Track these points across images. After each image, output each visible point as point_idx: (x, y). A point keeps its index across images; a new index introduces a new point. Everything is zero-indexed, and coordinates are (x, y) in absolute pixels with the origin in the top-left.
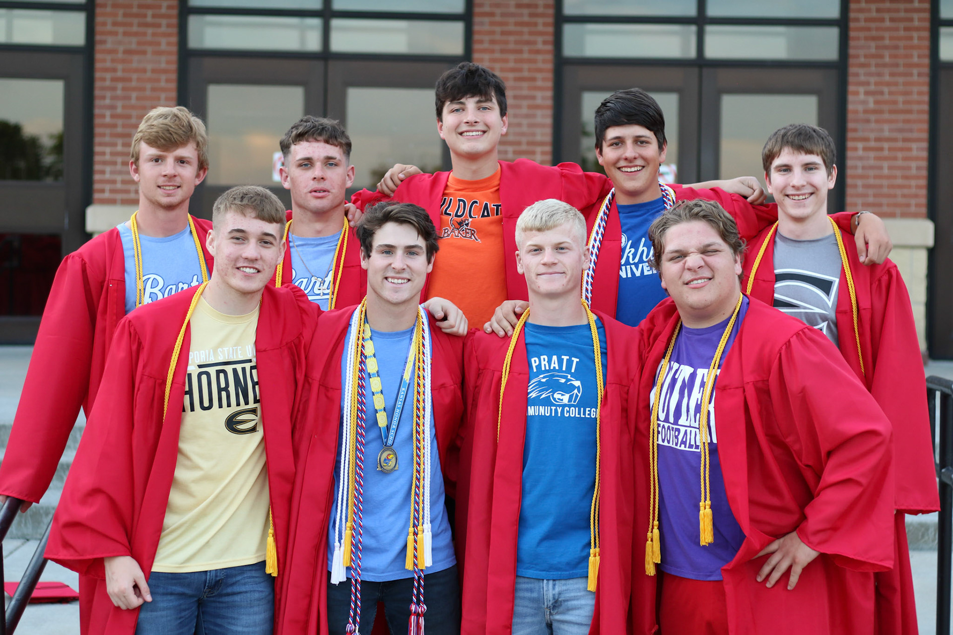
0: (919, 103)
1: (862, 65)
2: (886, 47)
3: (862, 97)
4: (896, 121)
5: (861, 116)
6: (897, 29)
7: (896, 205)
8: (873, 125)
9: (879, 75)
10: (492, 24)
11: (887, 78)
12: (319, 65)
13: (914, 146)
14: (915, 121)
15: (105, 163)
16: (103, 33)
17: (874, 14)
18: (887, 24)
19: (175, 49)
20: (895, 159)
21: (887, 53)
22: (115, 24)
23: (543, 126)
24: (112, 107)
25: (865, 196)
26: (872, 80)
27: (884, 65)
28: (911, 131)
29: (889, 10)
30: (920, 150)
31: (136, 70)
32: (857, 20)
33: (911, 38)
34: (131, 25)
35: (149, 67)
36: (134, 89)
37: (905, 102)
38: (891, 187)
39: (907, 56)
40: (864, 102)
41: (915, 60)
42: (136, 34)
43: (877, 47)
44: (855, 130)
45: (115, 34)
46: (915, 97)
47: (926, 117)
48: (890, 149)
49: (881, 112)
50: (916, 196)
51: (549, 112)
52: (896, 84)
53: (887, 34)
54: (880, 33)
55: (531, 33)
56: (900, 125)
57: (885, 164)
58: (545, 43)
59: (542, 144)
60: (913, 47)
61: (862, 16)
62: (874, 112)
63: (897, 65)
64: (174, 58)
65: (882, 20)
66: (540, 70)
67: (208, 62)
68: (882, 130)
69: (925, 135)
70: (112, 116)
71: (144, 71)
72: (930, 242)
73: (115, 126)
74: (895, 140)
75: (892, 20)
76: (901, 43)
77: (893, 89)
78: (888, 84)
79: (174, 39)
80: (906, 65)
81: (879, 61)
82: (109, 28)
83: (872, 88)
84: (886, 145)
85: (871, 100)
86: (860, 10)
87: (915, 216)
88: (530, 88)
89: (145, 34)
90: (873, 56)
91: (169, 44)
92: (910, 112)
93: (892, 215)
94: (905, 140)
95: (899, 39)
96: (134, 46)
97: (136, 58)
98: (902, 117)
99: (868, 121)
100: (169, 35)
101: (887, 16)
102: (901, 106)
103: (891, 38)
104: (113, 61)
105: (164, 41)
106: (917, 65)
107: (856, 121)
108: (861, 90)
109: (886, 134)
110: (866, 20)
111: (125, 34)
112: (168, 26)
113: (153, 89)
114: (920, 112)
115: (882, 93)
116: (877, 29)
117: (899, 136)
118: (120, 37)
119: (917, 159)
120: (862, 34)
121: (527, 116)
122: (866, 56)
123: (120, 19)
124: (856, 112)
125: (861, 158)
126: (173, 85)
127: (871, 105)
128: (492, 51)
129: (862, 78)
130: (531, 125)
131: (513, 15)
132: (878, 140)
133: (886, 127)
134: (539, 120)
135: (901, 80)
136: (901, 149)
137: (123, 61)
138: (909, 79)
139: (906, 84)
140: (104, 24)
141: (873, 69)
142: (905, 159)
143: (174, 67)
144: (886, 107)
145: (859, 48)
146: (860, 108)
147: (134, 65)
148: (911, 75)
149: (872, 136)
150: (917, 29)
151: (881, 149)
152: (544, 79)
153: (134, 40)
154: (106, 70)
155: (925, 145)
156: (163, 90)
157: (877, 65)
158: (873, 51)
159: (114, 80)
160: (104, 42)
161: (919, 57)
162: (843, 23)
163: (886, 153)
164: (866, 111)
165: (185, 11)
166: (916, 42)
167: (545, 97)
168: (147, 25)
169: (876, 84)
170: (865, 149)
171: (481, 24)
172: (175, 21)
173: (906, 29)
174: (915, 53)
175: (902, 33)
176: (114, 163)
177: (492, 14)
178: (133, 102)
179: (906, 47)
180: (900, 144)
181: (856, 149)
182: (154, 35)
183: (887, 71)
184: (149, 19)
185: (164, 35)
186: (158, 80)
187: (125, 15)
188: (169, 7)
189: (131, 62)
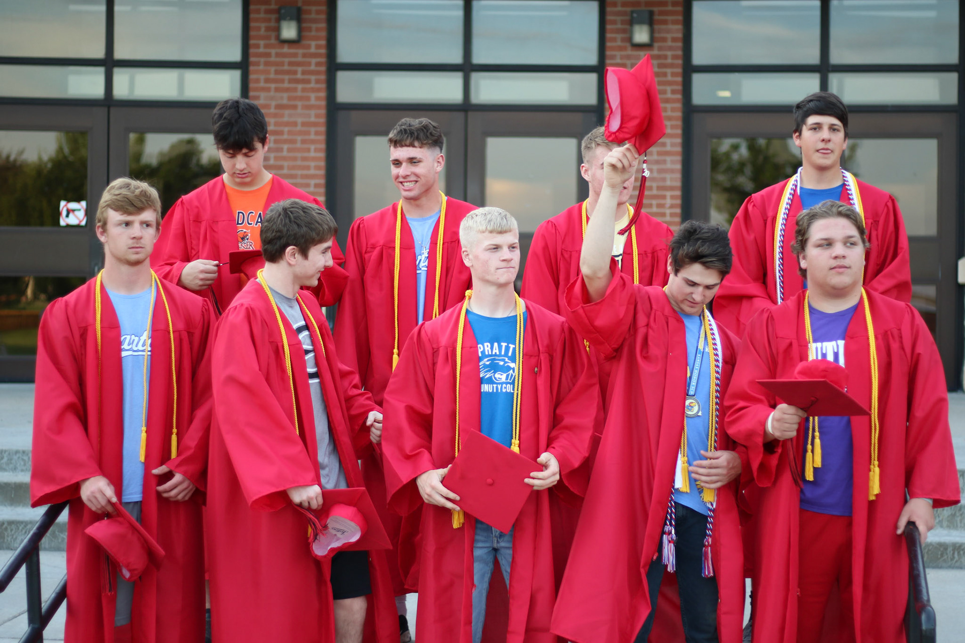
12: (460, 116)
16: (257, 89)
19: (323, 103)
22: (267, 81)
23: (672, 171)
31: (287, 124)
34: (282, 81)
35: (300, 120)
42: (287, 90)
45: (268, 90)
51: (679, 158)
55: (661, 83)
58: (673, 92)
59: (672, 188)
64: (323, 112)
66: (669, 119)
67: (354, 114)
71: (295, 124)
79: (323, 94)
82: (262, 84)
89: (295, 90)
91: (318, 99)
96: (285, 102)
97: (287, 112)
100: (318, 90)
105: (313, 96)
111: (277, 90)
112: (317, 82)
113: (304, 142)
118: (272, 93)
121: (657, 162)
123: (272, 76)
126: (323, 137)
130: (661, 171)
134: (669, 166)
140: (258, 81)
143: (323, 120)
147: (286, 119)
152: (674, 127)
153: (285, 95)
156: (313, 142)
165: (334, 67)
167: (674, 144)
168: (297, 81)
172: (323, 77)
178: (285, 153)
182: (304, 90)
184: (299, 76)
185: (313, 90)
186: (308, 133)
187: (277, 72)
188: (318, 64)
189: (282, 116)
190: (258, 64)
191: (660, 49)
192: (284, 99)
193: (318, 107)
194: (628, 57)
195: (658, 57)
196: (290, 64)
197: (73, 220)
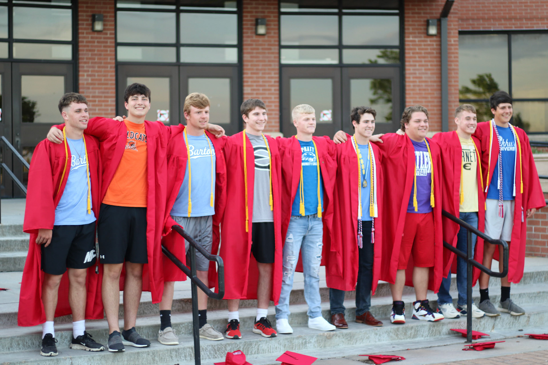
1: (85, 63)
2: (96, 55)
3: (85, 77)
4: (101, 88)
5: (85, 86)
6: (101, 46)
8: (91, 90)
9: (93, 67)
11: (96, 69)
13: (110, 99)
17: (90, 40)
18: (96, 44)
20: (101, 105)
21: (96, 57)
26: (90, 69)
27: (95, 63)
28: (108, 93)
29: (97, 38)
32: (83, 42)
33: (107, 51)
37: (105, 80)
39: (105, 59)
40: (87, 80)
41: (109, 61)
43: (92, 55)
46: (109, 78)
47: (114, 86)
48: (99, 101)
49: (94, 84)
52: (101, 71)
53: (96, 49)
54: (93, 48)
56: (103, 90)
57: (97, 108)
60: (107, 55)
61: (85, 40)
62: (91, 84)
63: (101, 63)
65: (94, 42)
69: (114, 95)
74: (101, 97)
75: (98, 42)
76: (103, 53)
77: (100, 74)
80: (105, 63)
81: (93, 61)
83: (90, 73)
84: (97, 99)
85: (90, 78)
86: (84, 38)
90: (90, 59)
92: (107, 84)
94: (105, 97)
95: (102, 51)
98: (104, 86)
99: (89, 88)
101: (96, 40)
102: (103, 82)
103: (98, 51)
106: (110, 63)
107: (84, 88)
108: (85, 74)
109: (97, 94)
110: (87, 42)
114: (111, 84)
115: (95, 76)
116: (92, 46)
117: (103, 95)
119: (111, 105)
120: (85, 48)
122: (87, 59)
124: (83, 84)
127: (90, 81)
129: (85, 69)
132: (93, 97)
133: (97, 91)
135: (103, 69)
138: (106, 69)
139: (105, 71)
141: (90, 65)
144: (97, 82)
145: (83, 55)
146: (85, 82)
148: (107, 67)
149: (91, 95)
150: (110, 47)
151: (95, 101)
155: (114, 99)
157: (92, 63)
158: (90, 56)
161: (111, 59)
163: (97, 103)
164: (87, 84)
166: (109, 52)
169: (92, 71)
173: (105, 47)
174: (109, 57)
175: (102, 48)
179: (105, 55)
180: (103, 99)
183: (96, 65)
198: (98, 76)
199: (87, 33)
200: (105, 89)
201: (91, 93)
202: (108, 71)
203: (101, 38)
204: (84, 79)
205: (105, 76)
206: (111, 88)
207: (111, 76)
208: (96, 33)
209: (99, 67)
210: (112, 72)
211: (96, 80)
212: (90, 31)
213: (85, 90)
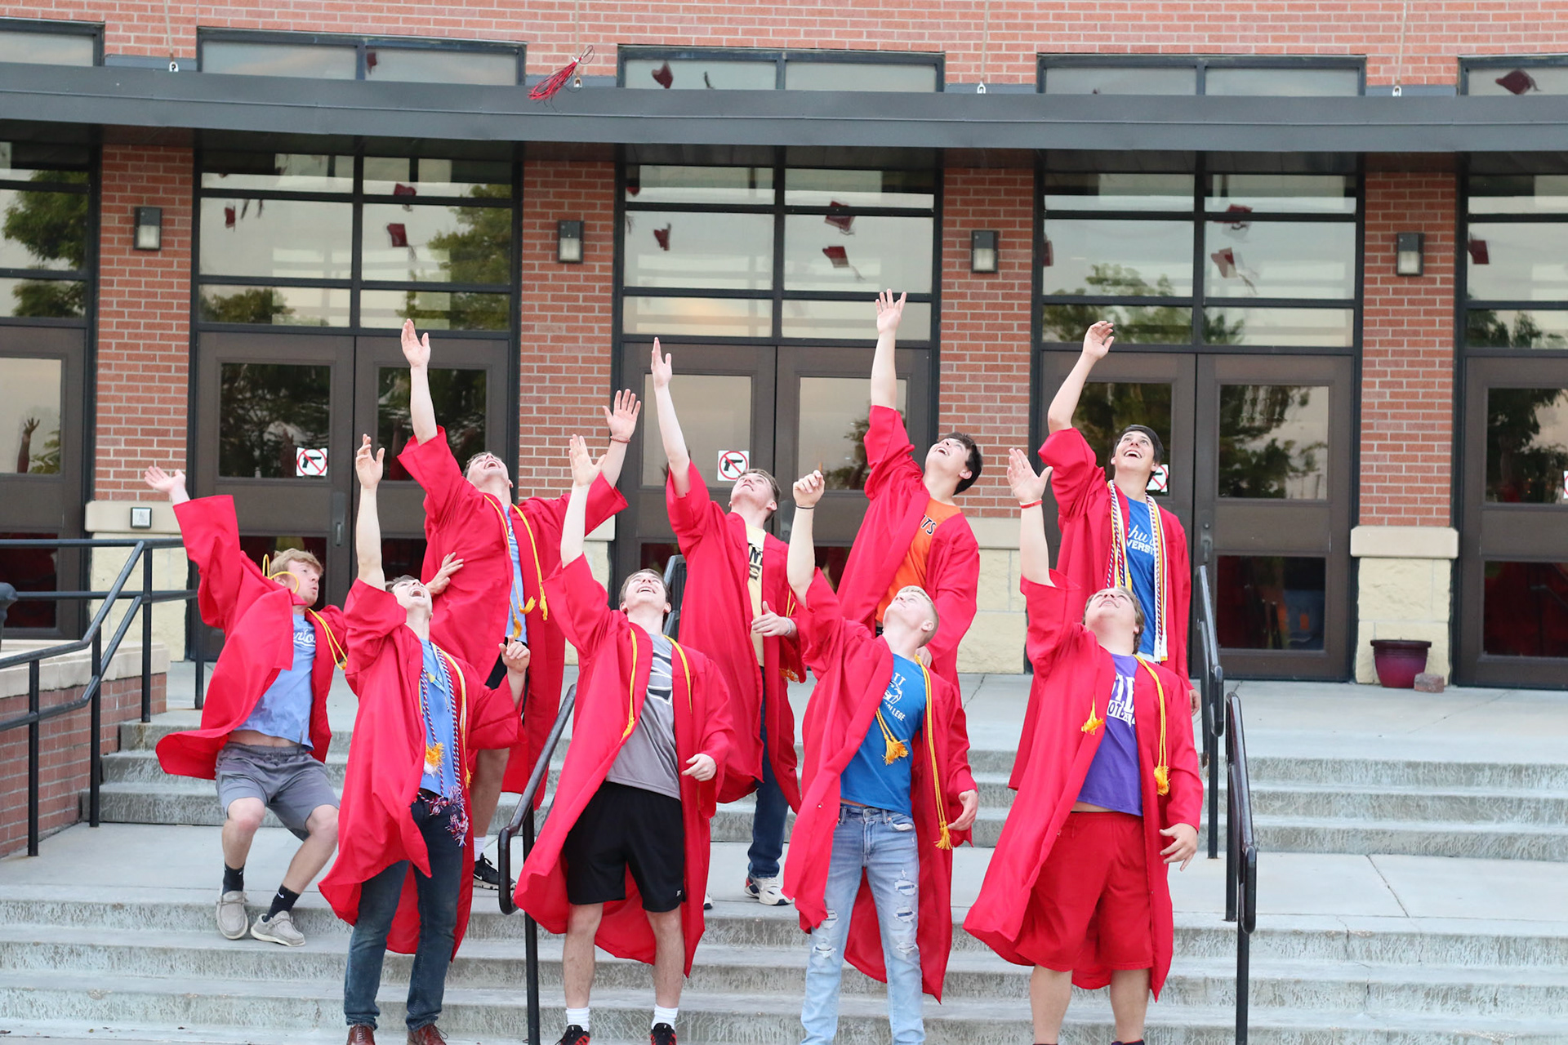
0: (1441, 396)
1: (1379, 353)
2: (1404, 333)
3: (1377, 389)
4: (1416, 416)
5: (1376, 410)
6: (1417, 313)
7: (1415, 511)
8: (1389, 421)
9: (1397, 364)
10: (961, 306)
11: (1405, 368)
12: (769, 352)
13: (1437, 444)
14: (1436, 417)
15: (531, 462)
16: (529, 318)
17: (1390, 296)
18: (1406, 307)
19: (608, 335)
20: (1415, 459)
21: (1406, 340)
22: (542, 308)
23: (1019, 420)
24: (540, 400)
25: (1382, 500)
26: (1390, 370)
27: (1402, 353)
28: (1433, 427)
29: (1408, 292)
30: (1443, 449)
31: (566, 359)
32: (1373, 302)
33: (1433, 323)
34: (561, 309)
35: (580, 356)
36: (564, 380)
37: (1425, 395)
38: (1410, 490)
39: (1427, 343)
40: (1381, 395)
41: (1438, 347)
42: (566, 319)
43: (1394, 333)
44: (1370, 426)
45: (544, 319)
46: (1438, 389)
47: (1449, 412)
48: (1409, 448)
49: (1399, 406)
50: (1438, 501)
51: (1026, 405)
52: (1416, 375)
53: (1405, 319)
54: (1399, 318)
55: (1004, 317)
56: (1420, 421)
57: (1403, 465)
58: (1021, 327)
60: (1434, 333)
61: (1377, 298)
62: (1392, 405)
63: (1417, 353)
64: (608, 345)
65: (1401, 302)
66: (1016, 359)
67: (644, 348)
68: (1400, 427)
69: (1449, 433)
70: (539, 410)
71: (575, 359)
72: (1454, 554)
73: (543, 421)
74: (1414, 437)
75: (1411, 302)
76: (1422, 329)
77: (1413, 380)
78: (1407, 375)
79: (608, 325)
80: (1426, 353)
81: (1398, 349)
82: (537, 312)
83: (1388, 379)
84: (1404, 443)
85: (1388, 392)
86: (1376, 292)
87: (1437, 523)
88: (1003, 378)
89: (576, 319)
90: (1390, 343)
91: (602, 330)
92: (1431, 406)
93: (1411, 523)
94: (1425, 437)
95: (1419, 323)
96: (564, 333)
97: (565, 345)
98: (1422, 411)
99: (1385, 416)
100: (603, 320)
101: (1406, 298)
102: (1420, 400)
103: (1410, 323)
104: (540, 349)
105: (596, 326)
106: (1439, 354)
107: (1371, 416)
108: (1377, 381)
109: (1405, 431)
111: (554, 318)
112: (601, 311)
113: (584, 380)
114: (1442, 406)
115: (1400, 385)
116: (1395, 313)
117: (1421, 433)
118: (549, 323)
119: (1439, 459)
120: (1377, 319)
121: (1001, 410)
123: (549, 303)
124: (1371, 406)
125: (1376, 458)
126: (608, 376)
127: (1387, 399)
128: (963, 337)
129: (1378, 368)
130: (1004, 420)
131: (985, 296)
132: (1394, 437)
133: (1404, 423)
134: (1014, 414)
135: (1422, 370)
136: (1421, 448)
137: (552, 349)
138: (1430, 369)
139: (1426, 375)
140: (532, 308)
141: (1389, 358)
142: (1425, 459)
143: (608, 355)
144: (1405, 401)
145: (1374, 334)
146: (1376, 401)
147: (564, 354)
148: (1433, 364)
149: (1389, 433)
150: (1440, 313)
151: (1400, 448)
152: (1019, 368)
153: (564, 325)
154: (532, 359)
155: (1449, 443)
156: (596, 381)
157: (1394, 353)
158: (1389, 337)
159: (540, 370)
160: (531, 328)
161: (1442, 343)
162: (1356, 305)
163: (1404, 452)
164: (1381, 405)
165: (621, 291)
166: (1438, 327)
167: (1021, 388)
168: (578, 309)
169: (1393, 374)
170: (1380, 448)
171: (949, 307)
172: (610, 305)
173: (1427, 313)
174: (1437, 340)
175: (1422, 318)
176: (542, 462)
177: (962, 296)
178: (563, 394)
179: (1426, 334)
180: (1419, 443)
181: (1371, 447)
182: (585, 319)
183: (1406, 360)
184: (580, 303)
185: (597, 320)
186: (591, 370)
187: (554, 298)
188: (602, 289)
189: (561, 350)
190: (532, 288)
191: (1005, 276)
192: (562, 329)
193: (604, 340)
194: (968, 286)
195: (1003, 286)
196: (570, 288)
197: (311, 470)
198: (1409, 385)
199: (1383, 281)
200: (1426, 417)
201: (1388, 427)
202: (1433, 374)
203: (1418, 292)
204: (1373, 393)
205: (1426, 385)
206: (1442, 417)
207: (1442, 385)
208: (1406, 280)
209: (1411, 364)
210: (1443, 375)
211: (1404, 395)
212: (1392, 275)
213: (1375, 422)
